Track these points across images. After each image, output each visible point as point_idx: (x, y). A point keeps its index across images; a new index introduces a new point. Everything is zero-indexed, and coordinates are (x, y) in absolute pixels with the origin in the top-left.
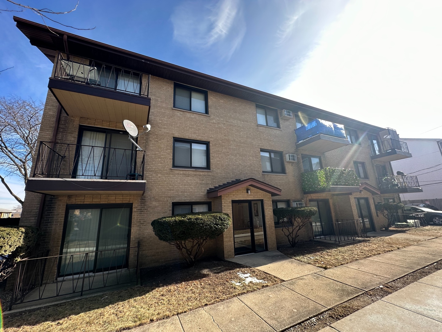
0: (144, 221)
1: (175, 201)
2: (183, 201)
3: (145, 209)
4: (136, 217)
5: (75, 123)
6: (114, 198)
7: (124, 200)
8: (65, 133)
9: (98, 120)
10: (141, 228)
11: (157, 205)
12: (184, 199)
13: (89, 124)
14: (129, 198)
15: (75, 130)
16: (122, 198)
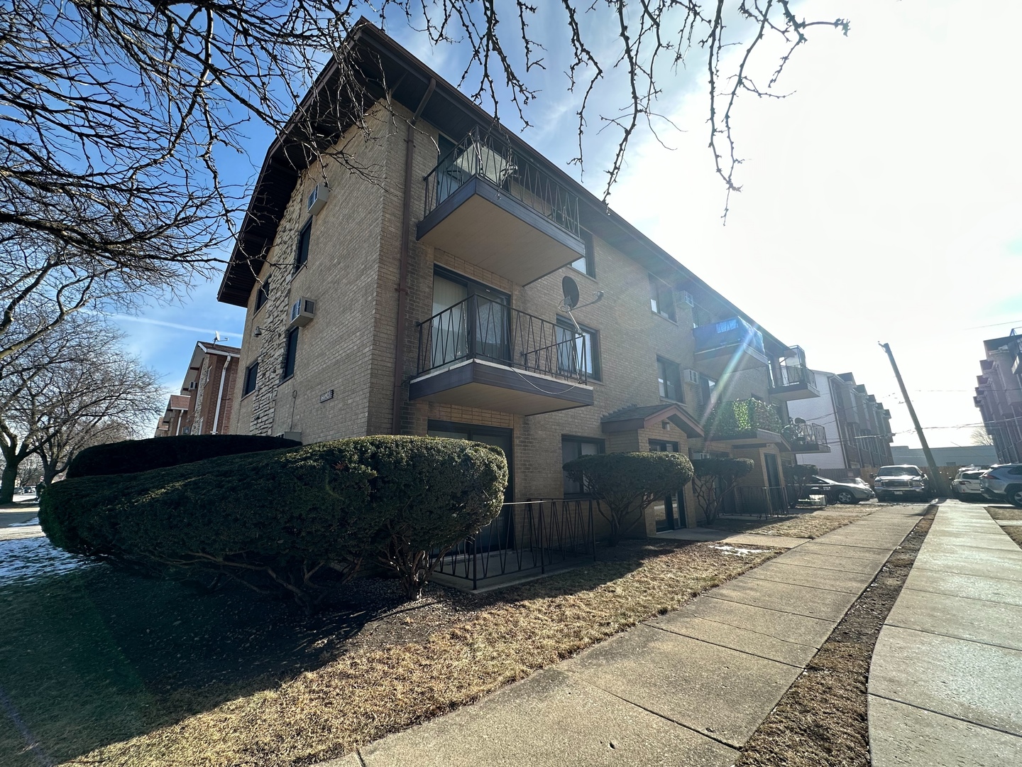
0: (531, 465)
1: (564, 432)
2: (574, 434)
3: (531, 443)
4: (519, 455)
5: (428, 258)
6: (489, 415)
7: (503, 421)
8: (415, 276)
9: (459, 259)
10: (526, 476)
11: (544, 436)
12: (574, 430)
13: (446, 264)
14: (507, 418)
15: (429, 272)
16: (499, 417)
